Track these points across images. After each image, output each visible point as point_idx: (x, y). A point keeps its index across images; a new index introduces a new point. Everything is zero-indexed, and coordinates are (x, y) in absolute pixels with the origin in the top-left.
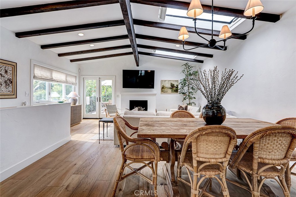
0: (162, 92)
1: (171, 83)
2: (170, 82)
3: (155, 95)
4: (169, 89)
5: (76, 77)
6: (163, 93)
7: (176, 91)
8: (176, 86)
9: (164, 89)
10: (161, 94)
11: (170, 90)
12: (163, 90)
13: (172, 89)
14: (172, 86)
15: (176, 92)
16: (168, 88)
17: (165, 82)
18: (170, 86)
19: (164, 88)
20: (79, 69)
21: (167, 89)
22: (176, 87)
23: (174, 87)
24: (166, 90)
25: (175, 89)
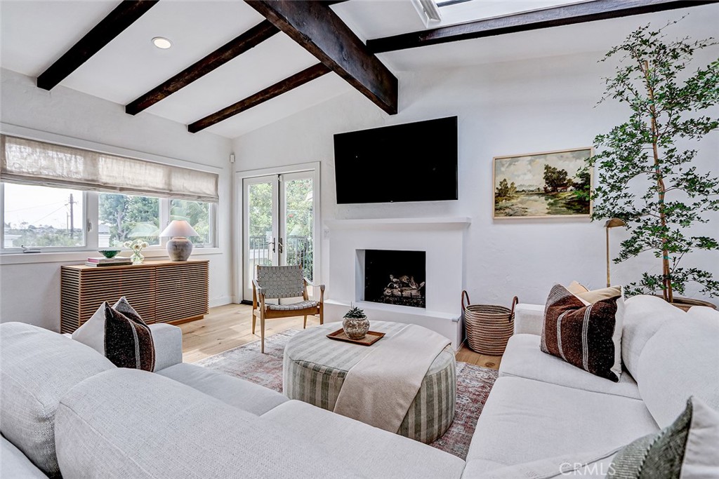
0: (496, 215)
1: (547, 167)
2: (542, 162)
3: (464, 226)
4: (536, 197)
5: (216, 176)
6: (502, 217)
7: (580, 205)
8: (579, 181)
9: (510, 198)
10: (495, 222)
11: (542, 204)
12: (503, 203)
13: (554, 196)
14: (555, 181)
15: (578, 211)
16: (531, 193)
17: (512, 167)
18: (542, 184)
19: (511, 193)
20: (233, 154)
21: (522, 197)
22: (575, 185)
23: (565, 186)
24: (517, 202)
25: (569, 193)
